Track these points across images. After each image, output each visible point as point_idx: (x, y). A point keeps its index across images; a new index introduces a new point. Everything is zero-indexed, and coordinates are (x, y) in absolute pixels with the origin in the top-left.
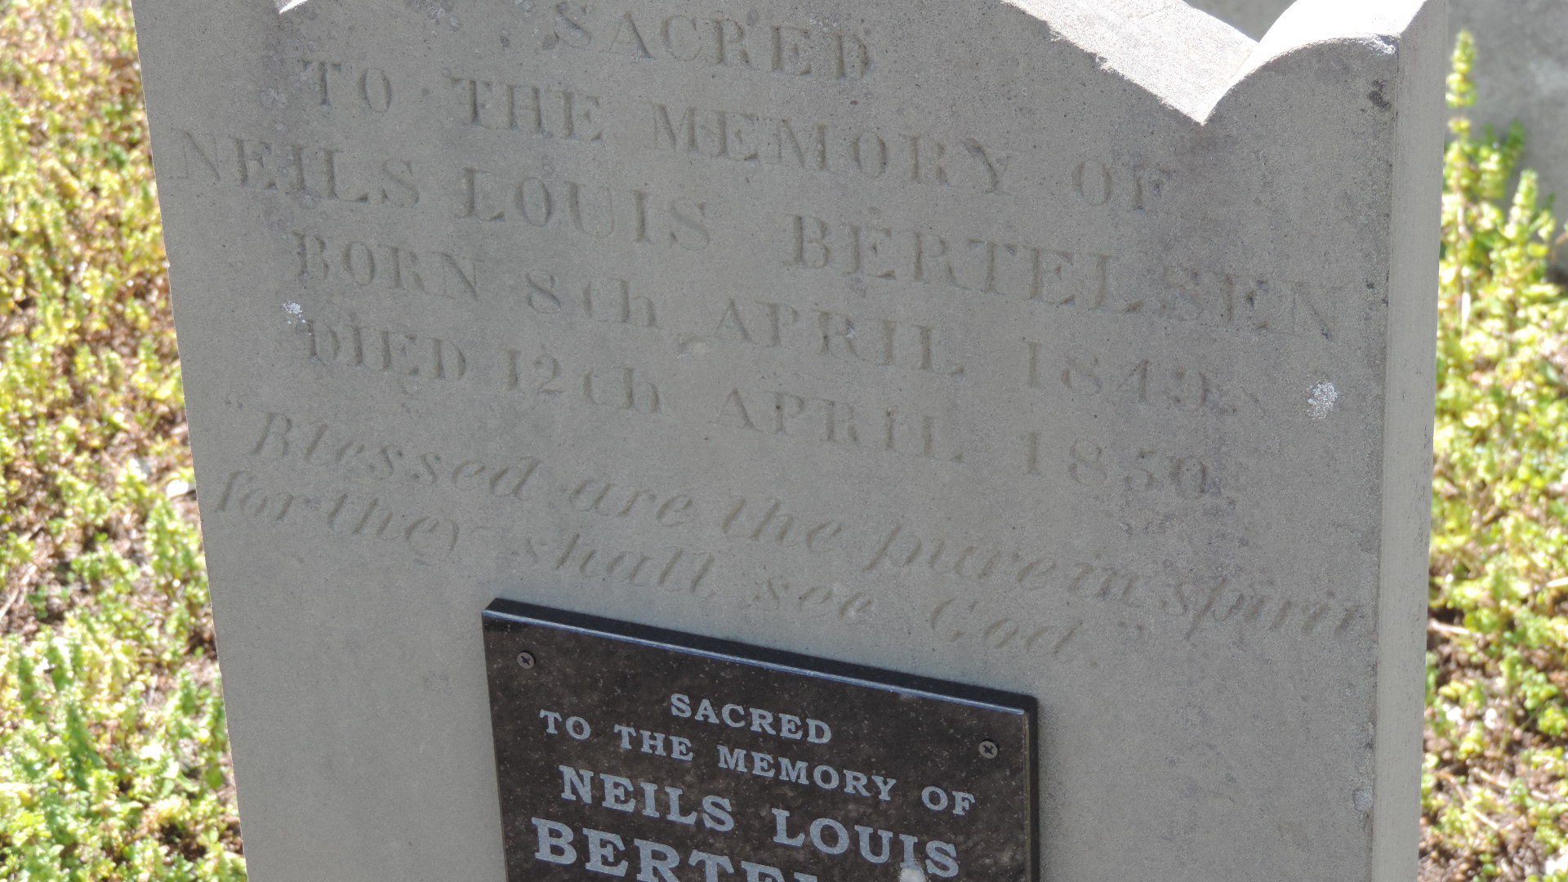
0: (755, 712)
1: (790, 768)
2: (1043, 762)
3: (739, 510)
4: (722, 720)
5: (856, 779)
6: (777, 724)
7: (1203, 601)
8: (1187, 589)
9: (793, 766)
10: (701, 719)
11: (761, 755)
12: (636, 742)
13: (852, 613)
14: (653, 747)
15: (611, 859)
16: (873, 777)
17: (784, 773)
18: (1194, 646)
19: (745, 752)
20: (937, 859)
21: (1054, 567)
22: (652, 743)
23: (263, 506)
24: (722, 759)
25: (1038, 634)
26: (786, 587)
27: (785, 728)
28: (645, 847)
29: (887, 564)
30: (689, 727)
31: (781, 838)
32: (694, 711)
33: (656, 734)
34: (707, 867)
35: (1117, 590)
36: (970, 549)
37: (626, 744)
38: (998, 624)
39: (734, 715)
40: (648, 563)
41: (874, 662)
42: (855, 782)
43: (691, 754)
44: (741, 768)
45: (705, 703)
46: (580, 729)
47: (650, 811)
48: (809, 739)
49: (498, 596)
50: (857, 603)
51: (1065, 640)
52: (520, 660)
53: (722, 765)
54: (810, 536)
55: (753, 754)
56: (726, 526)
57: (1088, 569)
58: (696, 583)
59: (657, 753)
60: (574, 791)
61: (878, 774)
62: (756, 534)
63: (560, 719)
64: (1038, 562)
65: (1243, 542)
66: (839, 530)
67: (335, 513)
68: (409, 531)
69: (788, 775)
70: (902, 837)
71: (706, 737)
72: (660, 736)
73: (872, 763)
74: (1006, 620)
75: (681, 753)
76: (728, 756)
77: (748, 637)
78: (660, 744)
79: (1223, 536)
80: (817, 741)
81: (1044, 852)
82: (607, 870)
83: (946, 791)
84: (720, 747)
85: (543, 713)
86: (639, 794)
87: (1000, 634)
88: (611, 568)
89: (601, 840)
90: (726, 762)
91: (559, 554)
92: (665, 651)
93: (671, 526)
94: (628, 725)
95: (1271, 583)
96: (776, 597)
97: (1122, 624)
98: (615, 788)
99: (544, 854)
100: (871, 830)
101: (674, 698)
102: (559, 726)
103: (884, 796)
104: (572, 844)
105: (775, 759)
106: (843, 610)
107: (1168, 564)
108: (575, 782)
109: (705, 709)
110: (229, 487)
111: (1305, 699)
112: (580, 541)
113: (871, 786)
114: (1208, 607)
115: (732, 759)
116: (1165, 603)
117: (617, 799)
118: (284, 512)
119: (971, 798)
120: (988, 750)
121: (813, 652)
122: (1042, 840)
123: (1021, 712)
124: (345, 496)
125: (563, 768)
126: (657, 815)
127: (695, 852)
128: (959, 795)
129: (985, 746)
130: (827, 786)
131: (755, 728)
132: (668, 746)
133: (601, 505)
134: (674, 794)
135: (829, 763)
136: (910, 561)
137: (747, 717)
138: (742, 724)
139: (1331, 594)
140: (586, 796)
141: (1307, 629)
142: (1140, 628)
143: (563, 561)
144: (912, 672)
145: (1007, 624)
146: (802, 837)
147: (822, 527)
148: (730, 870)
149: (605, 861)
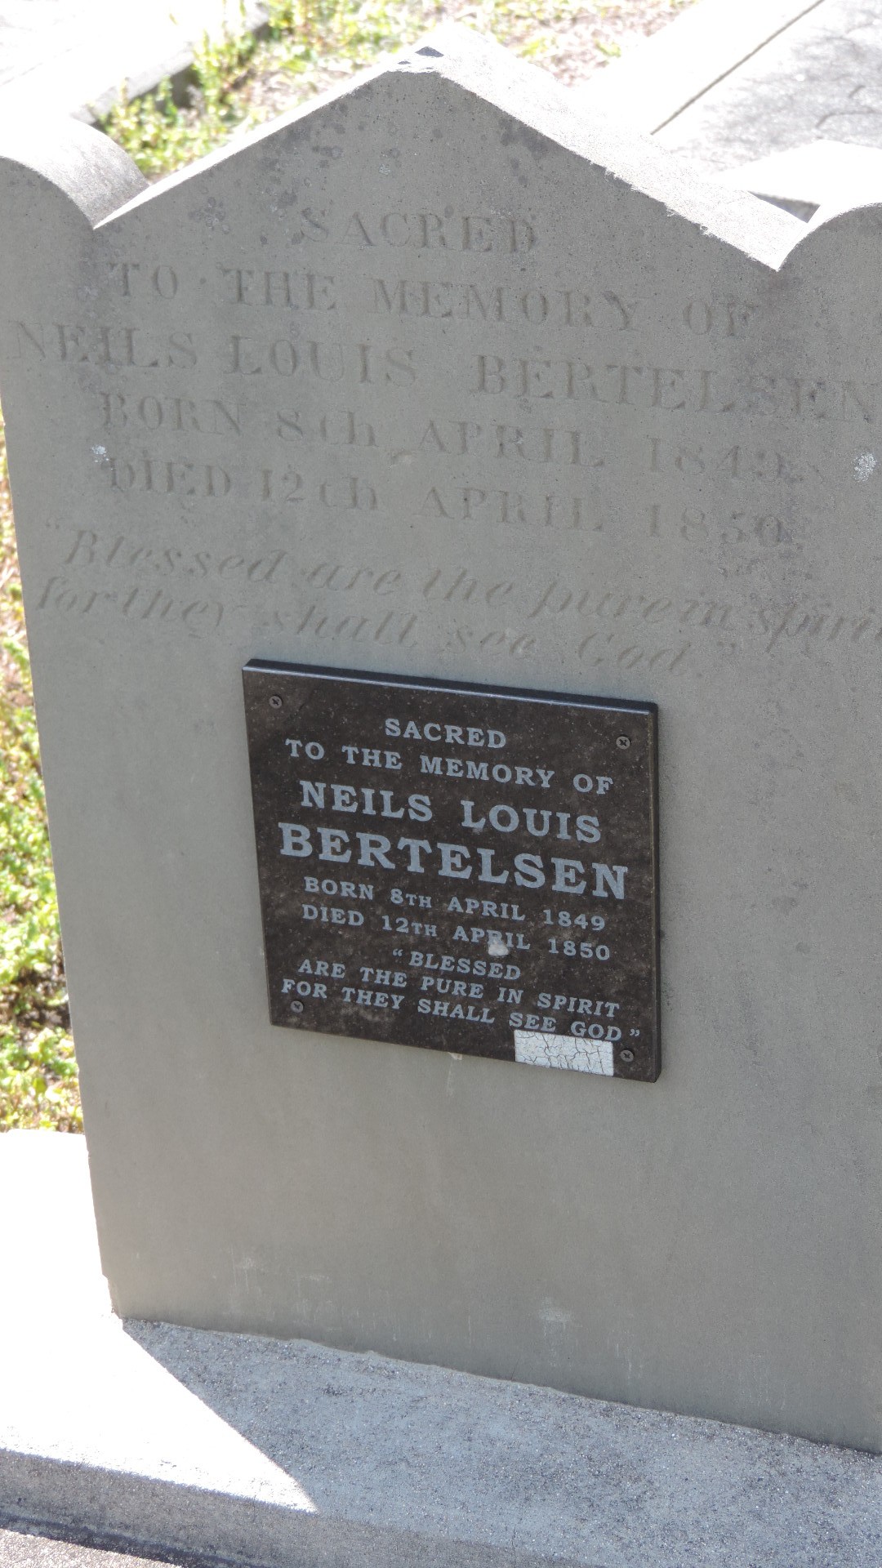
0: (449, 728)
1: (475, 769)
2: (662, 752)
3: (435, 579)
4: (424, 736)
5: (524, 773)
6: (465, 736)
7: (779, 622)
8: (767, 614)
9: (477, 766)
10: (408, 736)
11: (453, 761)
12: (359, 757)
13: (520, 650)
14: (372, 761)
15: (338, 850)
16: (537, 771)
17: (470, 773)
18: (773, 656)
19: (441, 759)
20: (585, 829)
21: (670, 604)
22: (371, 758)
23: (73, 602)
24: (424, 766)
25: (658, 655)
26: (471, 634)
27: (471, 737)
28: (365, 838)
29: (546, 610)
30: (397, 744)
31: (468, 822)
32: (403, 729)
33: (374, 751)
34: (411, 850)
35: (716, 619)
36: (608, 596)
37: (351, 760)
38: (628, 651)
39: (433, 732)
40: (367, 624)
41: (536, 687)
42: (524, 775)
43: (400, 764)
44: (438, 772)
45: (412, 724)
46: (316, 751)
47: (369, 810)
48: (489, 746)
49: (252, 658)
50: (524, 642)
51: (678, 658)
52: (271, 702)
53: (424, 770)
54: (489, 595)
55: (447, 760)
56: (426, 591)
57: (695, 604)
58: (403, 636)
59: (374, 765)
60: (311, 799)
61: (541, 768)
62: (449, 596)
63: (301, 745)
64: (658, 602)
65: (809, 576)
66: (510, 589)
67: (128, 604)
68: (186, 612)
69: (473, 774)
70: (559, 814)
71: (411, 751)
72: (377, 753)
73: (536, 760)
74: (635, 647)
75: (393, 764)
76: (428, 763)
77: (441, 675)
78: (376, 758)
79: (794, 573)
80: (495, 746)
81: (663, 820)
82: (335, 858)
83: (591, 777)
84: (422, 757)
85: (288, 742)
86: (360, 799)
87: (630, 657)
88: (339, 630)
89: (331, 836)
90: (427, 768)
91: (300, 621)
92: (381, 686)
93: (384, 594)
94: (353, 746)
95: (829, 605)
96: (463, 643)
97: (720, 644)
98: (342, 793)
99: (287, 850)
100: (535, 811)
101: (388, 722)
102: (301, 750)
103: (546, 785)
104: (309, 840)
105: (464, 763)
106: (513, 648)
107: (753, 596)
108: (312, 793)
109: (411, 729)
110: (47, 590)
111: (854, 690)
112: (315, 611)
113: (535, 777)
114: (783, 627)
115: (431, 765)
116: (751, 626)
117: (344, 803)
118: (89, 606)
119: (610, 780)
120: (623, 743)
121: (491, 682)
122: (661, 812)
123: (646, 713)
124: (137, 590)
125: (303, 783)
126: (374, 813)
127: (402, 839)
128: (601, 779)
129: (621, 740)
130: (502, 781)
131: (449, 740)
132: (383, 758)
133: (332, 583)
134: (387, 795)
135: (504, 763)
136: (563, 607)
137: (443, 733)
138: (439, 738)
139: (872, 610)
140: (320, 802)
141: (855, 637)
142: (733, 646)
143: (302, 627)
144: (564, 692)
145: (635, 650)
146: (483, 821)
147: (498, 586)
148: (429, 850)
149: (334, 852)
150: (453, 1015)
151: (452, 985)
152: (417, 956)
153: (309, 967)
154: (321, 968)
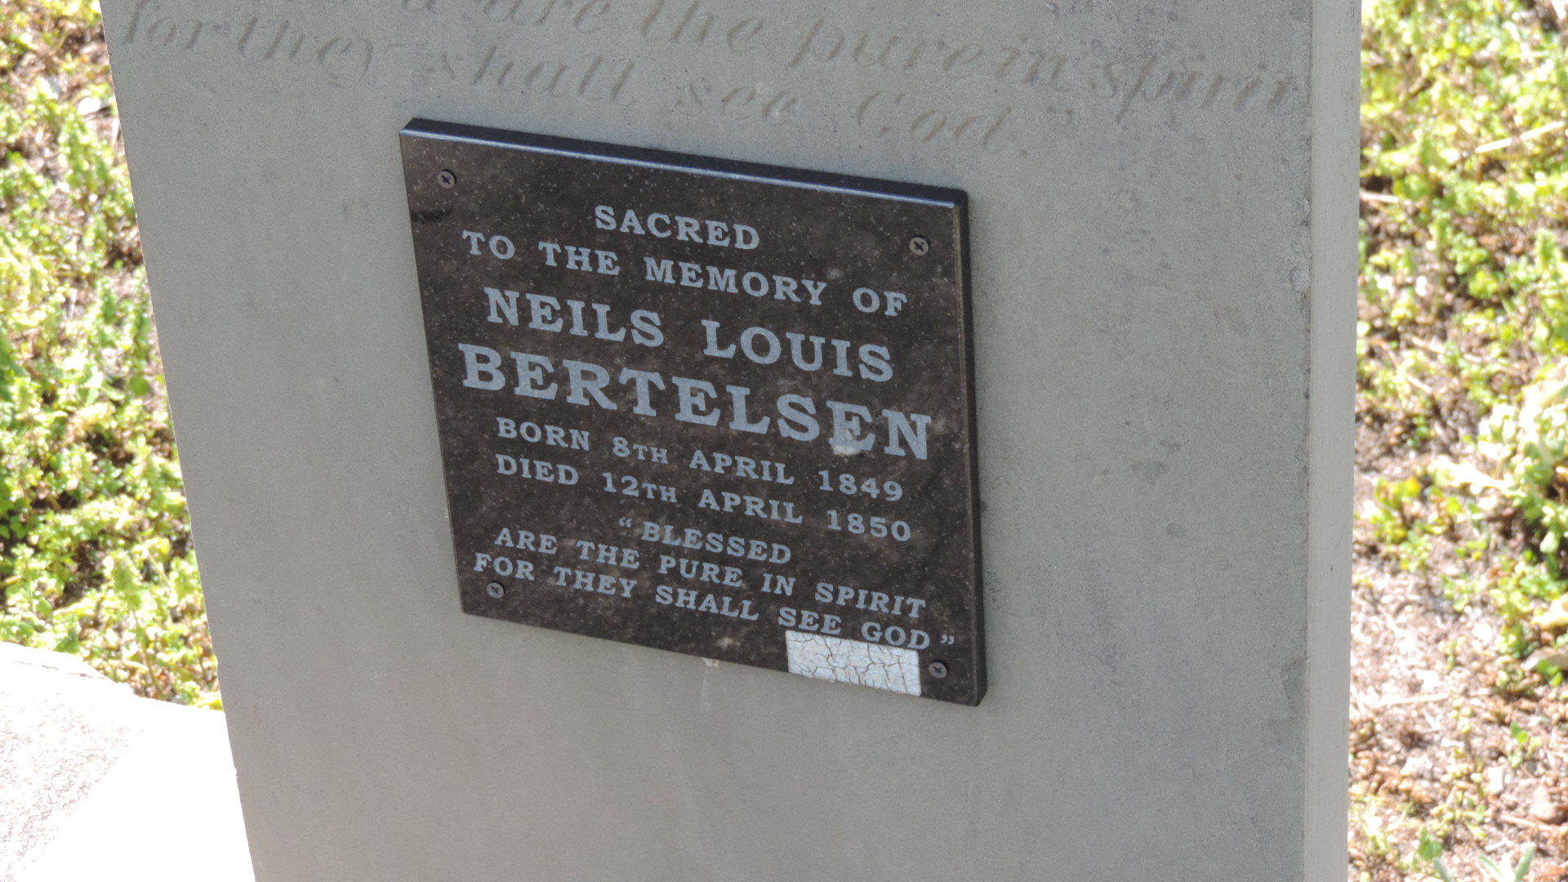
0: (681, 221)
1: (718, 276)
2: (974, 258)
3: (657, 12)
4: (648, 232)
5: (786, 284)
6: (704, 232)
7: (1132, 81)
8: (1116, 69)
9: (722, 274)
10: (627, 230)
11: (689, 265)
12: (561, 258)
13: (776, 113)
14: (579, 263)
15: (540, 382)
16: (803, 282)
17: (712, 282)
18: (1125, 128)
19: (672, 263)
20: (871, 363)
21: (980, 53)
22: (578, 259)
23: (171, 35)
24: (650, 271)
25: (966, 124)
26: (709, 90)
27: (712, 234)
28: (574, 368)
29: (810, 59)
30: (614, 241)
31: (712, 350)
32: (619, 221)
33: (581, 250)
34: (638, 385)
35: (1045, 74)
36: (895, 40)
37: (551, 261)
38: (924, 117)
39: (660, 225)
40: (567, 73)
41: (800, 164)
42: (785, 288)
43: (618, 268)
44: (669, 280)
45: (630, 214)
46: (502, 248)
47: (578, 330)
48: (737, 246)
49: (415, 116)
50: (781, 102)
51: (994, 129)
52: (440, 180)
53: (649, 277)
54: (731, 35)
55: (681, 264)
56: (645, 29)
57: (1015, 54)
58: (616, 90)
59: (582, 269)
60: (501, 313)
61: (808, 278)
62: (677, 35)
63: (483, 240)
64: (964, 49)
65: (1172, 17)
66: (760, 27)
67: (244, 39)
68: (322, 53)
69: (716, 284)
70: (835, 342)
71: (630, 250)
72: (586, 251)
73: (802, 266)
74: (933, 112)
75: (608, 268)
76: (655, 268)
77: (671, 145)
78: (585, 259)
79: (1152, 12)
80: (745, 247)
81: (979, 352)
82: (536, 394)
83: (877, 292)
84: (647, 259)
85: (465, 234)
86: (566, 312)
87: (927, 127)
88: (529, 81)
89: (530, 363)
90: (653, 274)
91: (476, 68)
92: (587, 161)
93: (589, 32)
94: (553, 242)
95: (1202, 58)
96: (698, 101)
97: (1051, 110)
98: (541, 306)
99: (472, 381)
100: (802, 337)
101: (599, 210)
102: (483, 245)
103: (815, 301)
104: (500, 368)
105: (703, 268)
106: (767, 110)
107: (1096, 44)
108: (501, 304)
109: (631, 220)
110: (136, 17)
111: (1238, 177)
112: (497, 53)
113: (801, 291)
114: (1138, 87)
115: (659, 270)
116: (1094, 86)
117: (544, 319)
118: (193, 41)
119: (903, 297)
120: (919, 247)
121: (738, 156)
122: (976, 341)
123: (950, 205)
124: (255, 20)
125: (489, 291)
126: (586, 333)
127: (625, 370)
128: (890, 296)
129: (916, 243)
130: (757, 294)
131: (682, 237)
132: (594, 260)
133: (517, 14)
134: (602, 310)
135: (758, 270)
136: (833, 55)
137: (674, 226)
138: (668, 234)
139: (1263, 67)
140: (513, 318)
141: (1240, 104)
142: (1070, 112)
143: (480, 75)
144: (839, 172)
145: (935, 116)
146: (732, 349)
147: (743, 24)
148: (661, 386)
149: (534, 385)
150: (702, 608)
151: (700, 569)
152: (652, 528)
153: (508, 539)
154: (525, 539)
